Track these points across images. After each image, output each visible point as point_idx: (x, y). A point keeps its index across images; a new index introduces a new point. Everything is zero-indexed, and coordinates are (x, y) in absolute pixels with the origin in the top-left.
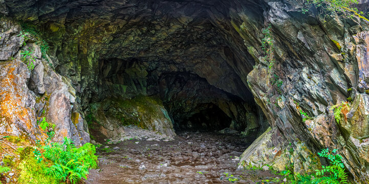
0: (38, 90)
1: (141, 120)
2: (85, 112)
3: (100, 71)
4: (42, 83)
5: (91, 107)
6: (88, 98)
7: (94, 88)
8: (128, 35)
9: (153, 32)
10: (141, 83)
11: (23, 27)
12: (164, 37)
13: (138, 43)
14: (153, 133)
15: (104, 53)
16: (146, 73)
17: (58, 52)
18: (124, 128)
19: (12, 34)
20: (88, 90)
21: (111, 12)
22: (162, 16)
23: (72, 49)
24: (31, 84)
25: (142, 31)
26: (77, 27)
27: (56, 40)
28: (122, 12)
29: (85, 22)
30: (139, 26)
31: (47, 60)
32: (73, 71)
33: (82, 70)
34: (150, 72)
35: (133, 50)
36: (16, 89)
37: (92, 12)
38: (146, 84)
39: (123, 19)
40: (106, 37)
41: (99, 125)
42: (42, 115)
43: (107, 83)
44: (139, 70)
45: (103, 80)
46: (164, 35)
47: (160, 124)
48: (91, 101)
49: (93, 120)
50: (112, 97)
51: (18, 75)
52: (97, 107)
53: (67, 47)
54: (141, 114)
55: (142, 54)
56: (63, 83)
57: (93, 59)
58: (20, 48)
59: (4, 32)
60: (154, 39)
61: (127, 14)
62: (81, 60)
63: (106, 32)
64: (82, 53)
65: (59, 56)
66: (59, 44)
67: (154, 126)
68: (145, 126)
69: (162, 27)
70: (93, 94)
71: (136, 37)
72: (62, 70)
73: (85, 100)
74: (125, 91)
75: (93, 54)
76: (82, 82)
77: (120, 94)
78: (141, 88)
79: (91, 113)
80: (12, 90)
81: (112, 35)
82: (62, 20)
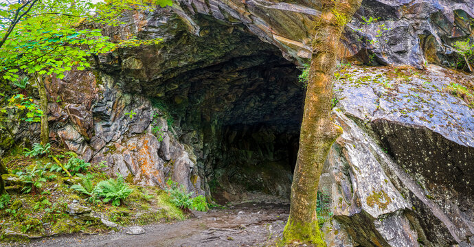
0: (165, 157)
1: (266, 186)
2: (209, 178)
3: (224, 137)
4: (168, 152)
5: (215, 173)
6: (212, 164)
7: (218, 155)
8: (247, 102)
9: (272, 96)
10: (268, 148)
11: (153, 102)
12: (285, 101)
13: (260, 109)
14: (276, 198)
15: (227, 119)
16: (274, 137)
17: (182, 122)
18: (248, 193)
19: (144, 110)
20: (212, 156)
21: (228, 84)
22: (276, 81)
23: (195, 118)
24: (161, 152)
25: (260, 97)
26: (199, 97)
27: (180, 111)
28: (237, 83)
29: (206, 92)
30: (257, 93)
31: (172, 132)
32: (196, 140)
33: (205, 138)
34: (278, 136)
35: (257, 116)
36: (150, 157)
37: (212, 84)
38: (273, 148)
39: (240, 88)
40: (227, 105)
41: (222, 190)
42: (168, 176)
43: (233, 149)
44: (266, 133)
45: (229, 146)
46: (285, 99)
47: (283, 188)
48: (215, 167)
49: (217, 185)
50: (237, 162)
51: (151, 146)
52: (222, 172)
53: (190, 117)
54: (265, 179)
55: (268, 118)
56: (184, 152)
57: (216, 126)
58: (151, 122)
59: (137, 107)
60: (275, 103)
61: (242, 84)
62: (204, 128)
63: (226, 101)
64: (205, 121)
65: (183, 126)
66: (183, 115)
67: (278, 191)
68: (269, 191)
69: (280, 92)
70: (217, 160)
71: (257, 103)
72: (185, 138)
73: (209, 166)
74: (250, 157)
75: (216, 121)
76: (204, 149)
77: (245, 159)
78: (268, 153)
79: (215, 179)
80: (148, 157)
81: (232, 103)
82: (186, 93)
